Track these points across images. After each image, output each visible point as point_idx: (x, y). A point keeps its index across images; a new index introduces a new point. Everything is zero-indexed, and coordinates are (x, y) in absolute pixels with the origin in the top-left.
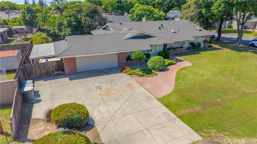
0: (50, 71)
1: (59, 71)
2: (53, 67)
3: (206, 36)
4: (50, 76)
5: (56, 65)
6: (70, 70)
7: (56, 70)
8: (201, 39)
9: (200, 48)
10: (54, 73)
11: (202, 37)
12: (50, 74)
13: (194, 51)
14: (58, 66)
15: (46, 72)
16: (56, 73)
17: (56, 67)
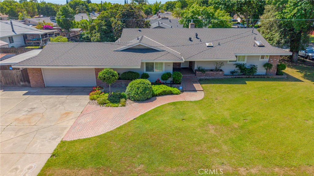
0: (15, 81)
1: (25, 82)
2: (17, 76)
3: (270, 56)
4: (16, 86)
5: (21, 74)
6: (36, 83)
7: (21, 81)
8: (260, 60)
9: (255, 74)
10: (20, 84)
11: (263, 57)
12: (16, 84)
13: (242, 78)
14: (23, 76)
15: (11, 81)
16: (22, 83)
17: (21, 77)
